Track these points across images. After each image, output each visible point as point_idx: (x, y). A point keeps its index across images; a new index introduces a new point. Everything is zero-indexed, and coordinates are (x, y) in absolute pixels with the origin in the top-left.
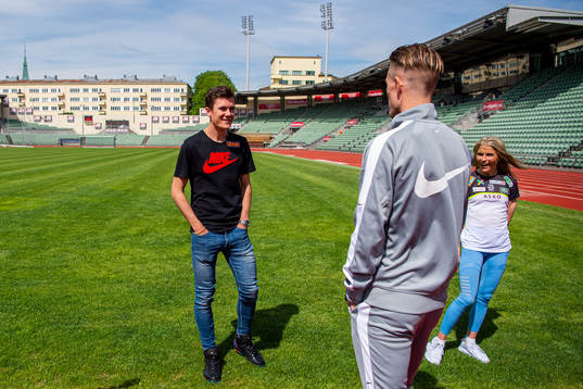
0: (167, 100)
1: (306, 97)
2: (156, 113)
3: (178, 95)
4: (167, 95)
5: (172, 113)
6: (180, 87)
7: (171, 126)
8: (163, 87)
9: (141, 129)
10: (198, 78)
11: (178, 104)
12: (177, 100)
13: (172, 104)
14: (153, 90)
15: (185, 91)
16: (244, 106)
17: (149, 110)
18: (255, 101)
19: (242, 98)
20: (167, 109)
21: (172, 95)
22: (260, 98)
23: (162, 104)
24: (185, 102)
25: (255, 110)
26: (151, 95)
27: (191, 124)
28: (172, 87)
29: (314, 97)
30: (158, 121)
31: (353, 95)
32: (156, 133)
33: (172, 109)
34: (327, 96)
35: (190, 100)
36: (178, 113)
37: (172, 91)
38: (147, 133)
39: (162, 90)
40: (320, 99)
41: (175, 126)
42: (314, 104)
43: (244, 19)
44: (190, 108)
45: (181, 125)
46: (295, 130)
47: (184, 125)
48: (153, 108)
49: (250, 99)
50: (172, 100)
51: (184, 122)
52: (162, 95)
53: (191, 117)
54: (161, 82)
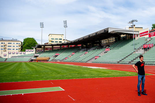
0: (14, 46)
1: (60, 46)
2: (10, 51)
3: (18, 45)
4: (14, 45)
5: (15, 51)
6: (19, 42)
7: (15, 55)
8: (12, 42)
9: (4, 56)
10: (25, 40)
11: (18, 48)
12: (17, 46)
13: (15, 48)
14: (9, 43)
15: (20, 44)
16: (41, 49)
17: (7, 50)
18: (44, 47)
19: (40, 46)
20: (13, 49)
21: (16, 45)
22: (45, 46)
23: (12, 48)
24: (20, 47)
25: (44, 50)
26: (8, 45)
27: (22, 54)
28: (16, 43)
29: (62, 46)
30: (11, 54)
31: (73, 46)
32: (10, 57)
33: (15, 49)
34: (66, 46)
35: (22, 47)
36: (17, 51)
37: (16, 44)
38: (7, 57)
39: (12, 43)
40: (64, 47)
41: (17, 55)
42: (62, 48)
43: (41, 23)
44: (22, 49)
45: (19, 55)
46: (56, 56)
47: (20, 55)
48: (9, 49)
49: (42, 47)
50: (15, 46)
51: (20, 54)
52: (12, 45)
53: (22, 52)
54: (12, 41)
